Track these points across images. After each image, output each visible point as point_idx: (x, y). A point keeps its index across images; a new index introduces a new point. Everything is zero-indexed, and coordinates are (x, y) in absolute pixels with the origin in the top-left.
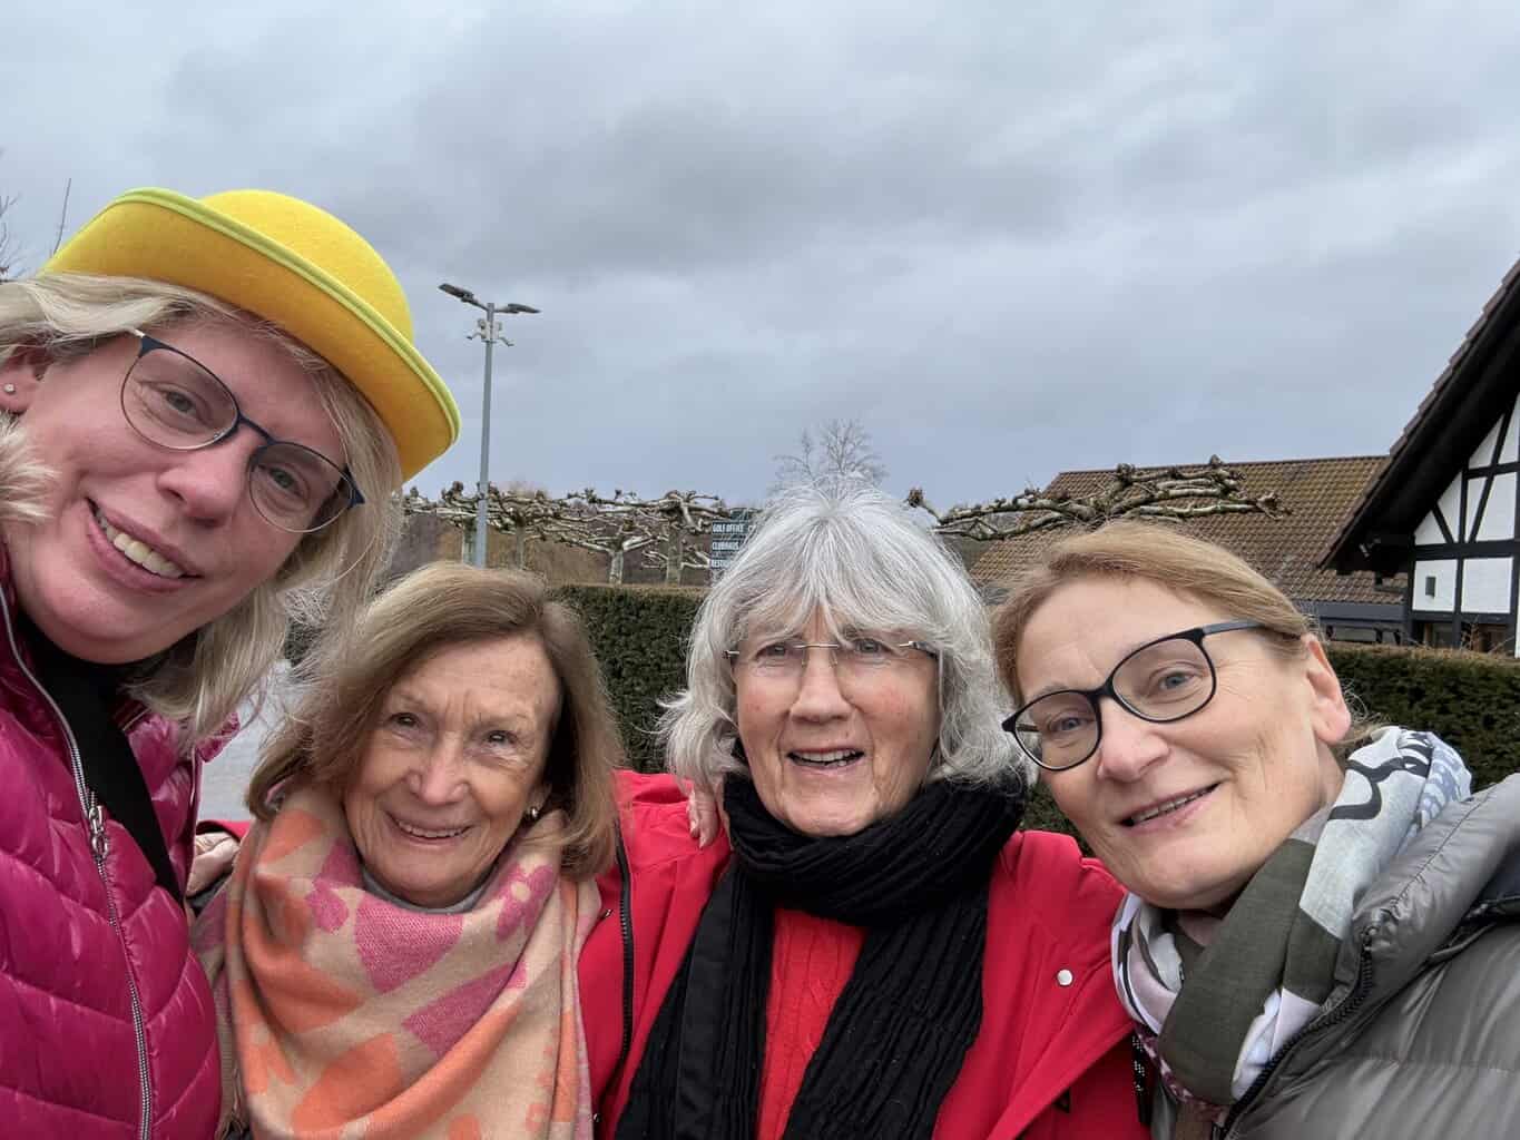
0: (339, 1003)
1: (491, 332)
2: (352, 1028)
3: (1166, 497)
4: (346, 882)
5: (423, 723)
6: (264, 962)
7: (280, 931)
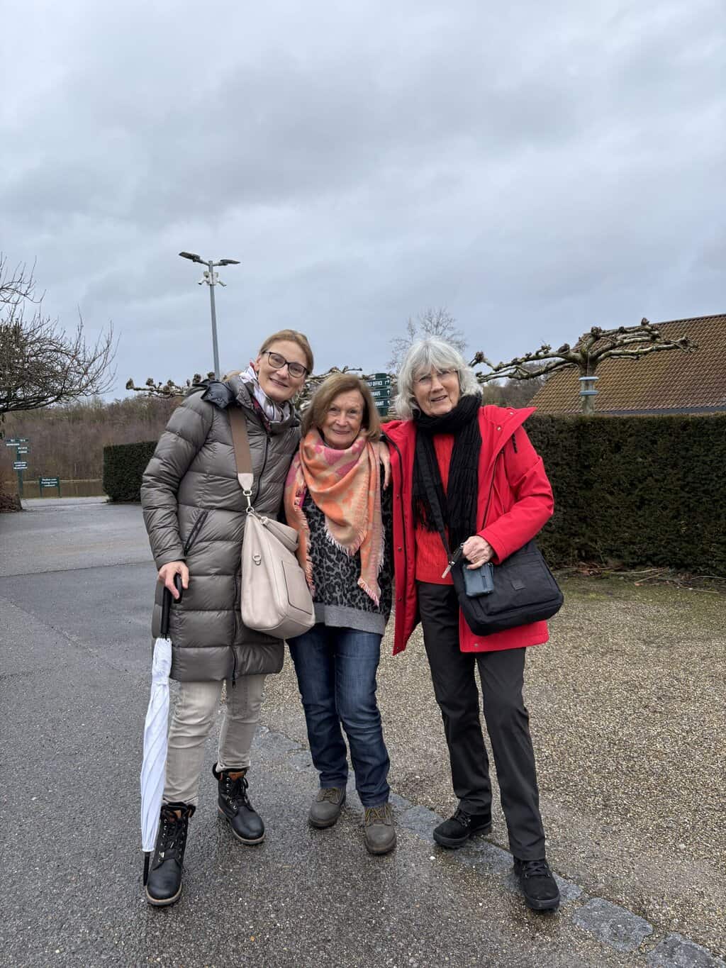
0: (323, 469)
1: (213, 279)
2: (326, 474)
3: (622, 345)
4: (321, 445)
5: (337, 410)
6: (308, 462)
7: (310, 455)
